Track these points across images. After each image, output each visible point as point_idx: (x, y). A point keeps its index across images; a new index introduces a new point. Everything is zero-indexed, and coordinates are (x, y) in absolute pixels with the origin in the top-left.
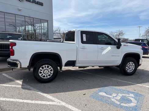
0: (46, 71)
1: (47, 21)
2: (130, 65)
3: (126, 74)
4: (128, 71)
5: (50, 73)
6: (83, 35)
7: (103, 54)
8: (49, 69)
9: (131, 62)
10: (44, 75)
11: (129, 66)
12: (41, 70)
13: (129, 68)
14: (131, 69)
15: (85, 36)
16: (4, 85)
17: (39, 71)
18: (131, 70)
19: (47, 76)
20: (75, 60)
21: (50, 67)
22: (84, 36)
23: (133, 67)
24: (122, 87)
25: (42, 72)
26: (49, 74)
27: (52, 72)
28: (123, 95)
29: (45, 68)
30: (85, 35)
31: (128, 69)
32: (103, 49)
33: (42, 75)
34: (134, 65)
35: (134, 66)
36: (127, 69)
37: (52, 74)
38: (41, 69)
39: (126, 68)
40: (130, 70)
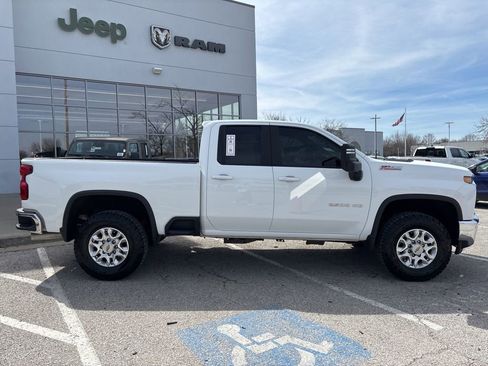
0: (108, 246)
1: (239, 96)
2: (414, 243)
3: (399, 273)
4: (408, 264)
5: (122, 252)
6: (228, 136)
7: (292, 197)
8: (117, 241)
9: (417, 231)
10: (102, 256)
11: (410, 246)
12: (97, 242)
13: (410, 252)
14: (422, 258)
15: (234, 141)
16: (9, 276)
17: (90, 242)
18: (420, 262)
19: (111, 260)
20: (198, 215)
21: (120, 233)
22: (228, 142)
23: (427, 249)
24: (325, 316)
25: (98, 246)
26: (118, 254)
27: (126, 250)
28: (296, 341)
29: (105, 237)
30: (233, 137)
31: (407, 254)
32: (293, 183)
33: (99, 255)
34: (432, 240)
35: (436, 246)
36: (400, 256)
37: (125, 256)
38: (95, 237)
39: (399, 250)
40: (417, 259)
